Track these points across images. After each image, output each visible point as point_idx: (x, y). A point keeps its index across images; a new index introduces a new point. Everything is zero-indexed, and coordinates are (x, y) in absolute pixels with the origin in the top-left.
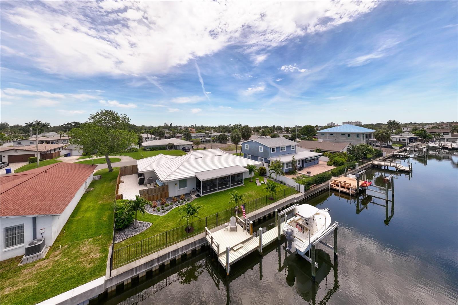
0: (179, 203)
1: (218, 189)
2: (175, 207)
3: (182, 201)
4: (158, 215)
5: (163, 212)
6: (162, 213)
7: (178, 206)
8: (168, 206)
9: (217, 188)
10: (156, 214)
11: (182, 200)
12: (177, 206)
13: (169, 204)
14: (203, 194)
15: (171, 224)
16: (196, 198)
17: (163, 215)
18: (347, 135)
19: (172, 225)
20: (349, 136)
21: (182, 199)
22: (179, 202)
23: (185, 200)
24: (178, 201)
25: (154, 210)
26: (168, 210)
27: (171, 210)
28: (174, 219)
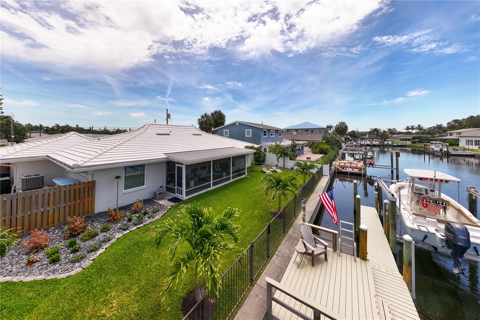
0: (130, 223)
1: (214, 184)
2: (119, 235)
3: (138, 217)
4: (52, 277)
5: (73, 262)
6: (69, 266)
7: (128, 231)
8: (93, 236)
9: (212, 182)
10: (39, 278)
11: (137, 215)
12: (125, 230)
13: (99, 231)
14: (187, 194)
15: (115, 303)
16: (173, 204)
17: (73, 273)
18: (310, 131)
19: (121, 306)
20: (312, 132)
21: (136, 212)
22: (130, 220)
23: (145, 214)
24: (126, 219)
25: (30, 263)
26: (94, 249)
27: (107, 245)
28: (125, 278)
